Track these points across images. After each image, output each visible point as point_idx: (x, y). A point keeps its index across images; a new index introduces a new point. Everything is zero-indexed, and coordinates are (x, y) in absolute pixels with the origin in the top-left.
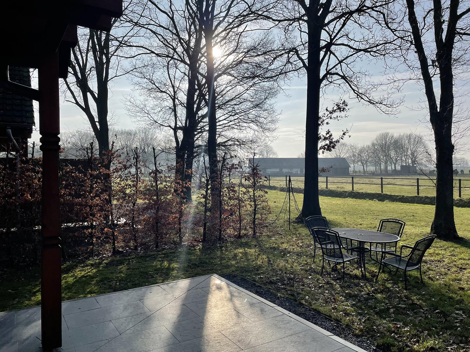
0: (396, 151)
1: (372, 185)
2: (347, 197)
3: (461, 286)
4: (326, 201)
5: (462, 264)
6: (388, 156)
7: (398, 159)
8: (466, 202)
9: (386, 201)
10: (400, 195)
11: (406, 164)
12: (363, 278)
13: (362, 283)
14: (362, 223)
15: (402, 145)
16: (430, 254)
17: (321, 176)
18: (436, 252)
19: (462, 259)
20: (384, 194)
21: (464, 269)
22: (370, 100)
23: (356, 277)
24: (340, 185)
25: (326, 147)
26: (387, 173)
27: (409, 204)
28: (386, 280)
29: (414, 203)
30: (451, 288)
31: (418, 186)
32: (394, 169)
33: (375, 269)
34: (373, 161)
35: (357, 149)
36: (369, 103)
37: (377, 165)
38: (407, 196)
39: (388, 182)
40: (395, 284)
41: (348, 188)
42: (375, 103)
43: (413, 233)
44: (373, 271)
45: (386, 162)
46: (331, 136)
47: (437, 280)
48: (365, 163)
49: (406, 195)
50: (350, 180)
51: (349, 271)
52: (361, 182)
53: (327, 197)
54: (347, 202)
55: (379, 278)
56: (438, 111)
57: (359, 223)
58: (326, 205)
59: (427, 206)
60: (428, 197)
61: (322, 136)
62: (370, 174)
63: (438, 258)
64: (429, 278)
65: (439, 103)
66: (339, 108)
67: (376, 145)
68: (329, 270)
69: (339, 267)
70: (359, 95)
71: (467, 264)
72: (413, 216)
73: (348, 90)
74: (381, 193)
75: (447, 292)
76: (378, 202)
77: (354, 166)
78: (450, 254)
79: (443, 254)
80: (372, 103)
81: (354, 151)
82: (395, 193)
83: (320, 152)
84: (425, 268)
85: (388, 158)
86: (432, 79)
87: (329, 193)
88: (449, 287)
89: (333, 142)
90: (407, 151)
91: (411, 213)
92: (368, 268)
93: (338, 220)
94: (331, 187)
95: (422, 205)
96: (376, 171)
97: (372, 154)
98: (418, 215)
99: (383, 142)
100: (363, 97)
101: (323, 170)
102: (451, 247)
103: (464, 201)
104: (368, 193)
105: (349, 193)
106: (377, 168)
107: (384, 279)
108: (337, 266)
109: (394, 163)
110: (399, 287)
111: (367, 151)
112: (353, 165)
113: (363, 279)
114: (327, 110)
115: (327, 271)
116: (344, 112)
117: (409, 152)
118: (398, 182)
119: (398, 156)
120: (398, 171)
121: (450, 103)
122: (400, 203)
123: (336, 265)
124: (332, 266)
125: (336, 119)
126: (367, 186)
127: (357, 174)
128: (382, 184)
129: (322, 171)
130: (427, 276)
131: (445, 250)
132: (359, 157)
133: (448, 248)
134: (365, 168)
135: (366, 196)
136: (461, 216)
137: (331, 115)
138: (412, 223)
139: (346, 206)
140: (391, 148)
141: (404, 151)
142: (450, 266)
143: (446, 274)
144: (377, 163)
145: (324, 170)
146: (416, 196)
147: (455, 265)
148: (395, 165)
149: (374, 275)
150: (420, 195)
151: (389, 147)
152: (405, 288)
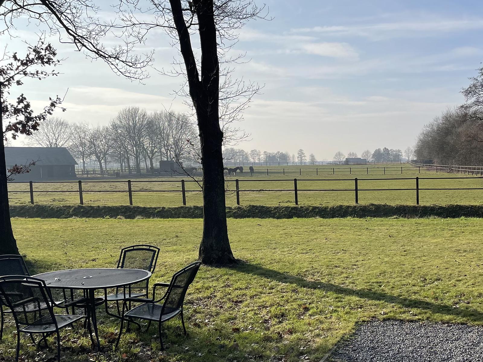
0: (151, 139)
1: (115, 194)
2: (71, 216)
3: (235, 327)
4: (30, 226)
5: (237, 297)
6: (139, 145)
7: (155, 151)
8: (246, 211)
9: (138, 217)
10: (158, 206)
11: (167, 159)
12: (94, 348)
13: (92, 357)
14: (96, 257)
15: (160, 127)
16: (197, 289)
17: (12, 181)
18: (206, 285)
19: (237, 289)
20: (134, 207)
21: (241, 302)
22: (98, 50)
23: (83, 350)
24: (57, 196)
25: (20, 126)
26: (139, 174)
27: (172, 219)
28: (134, 343)
29: (179, 217)
30: (223, 332)
31: (184, 191)
32: (150, 166)
33: (114, 330)
34: (115, 153)
35: (87, 133)
36: (97, 56)
37: (123, 160)
38: (169, 208)
39: (141, 188)
40: (146, 345)
41: (73, 200)
42: (108, 56)
43: (175, 262)
44: (112, 334)
45: (136, 155)
46: (27, 106)
47: (206, 325)
48: (103, 158)
49: (167, 206)
50: (76, 187)
51: (70, 343)
52: (97, 189)
53: (32, 219)
54: (72, 225)
55: (120, 342)
56: (200, 80)
57: (91, 258)
58: (30, 234)
59: (196, 220)
60: (197, 207)
61: (9, 107)
62: (111, 175)
63: (208, 293)
64: (196, 325)
65: (200, 69)
66: (40, 58)
67: (120, 127)
68: (31, 349)
69: (51, 339)
70: (77, 39)
71: (243, 295)
72: (177, 236)
73: (57, 27)
74: (129, 205)
75: (217, 339)
76: (125, 220)
77: (84, 162)
78: (223, 285)
79: (215, 287)
80: (103, 56)
81: (82, 135)
82: (151, 204)
83: (9, 135)
84: (191, 311)
85: (140, 149)
86: (189, 31)
87: (37, 212)
88: (220, 332)
89: (33, 118)
90: (168, 139)
91: (173, 232)
92: (103, 331)
93: (53, 258)
94: (40, 199)
95: (189, 219)
96: (122, 170)
97: (113, 142)
98: (183, 235)
99: (131, 124)
100: (86, 43)
101: (16, 170)
102: (224, 275)
103: (243, 210)
104: (109, 207)
105: (75, 209)
106: (123, 164)
107: (129, 342)
108: (47, 338)
109: (149, 157)
110: (152, 349)
111: (105, 137)
112: (82, 161)
113: (94, 350)
114: (15, 57)
115: (27, 353)
116: (50, 64)
117: (171, 141)
118: (156, 186)
119: (154, 147)
120: (157, 170)
121: (214, 70)
122: (159, 219)
123: (45, 337)
124: (37, 341)
125: (36, 76)
126: (108, 196)
127: (89, 176)
128: (130, 191)
129: (14, 171)
130: (193, 322)
131: (217, 280)
132: (92, 147)
133: (221, 276)
134: (103, 165)
135: (105, 212)
136: (239, 230)
137: (24, 68)
138: (175, 247)
139: (68, 233)
140: (144, 133)
141: (163, 139)
142: (223, 302)
143: (218, 314)
144: (123, 157)
145: (18, 169)
146: (182, 207)
147: (229, 299)
148: (151, 160)
149: (114, 340)
150: (188, 205)
151: (139, 130)
152: (160, 348)
